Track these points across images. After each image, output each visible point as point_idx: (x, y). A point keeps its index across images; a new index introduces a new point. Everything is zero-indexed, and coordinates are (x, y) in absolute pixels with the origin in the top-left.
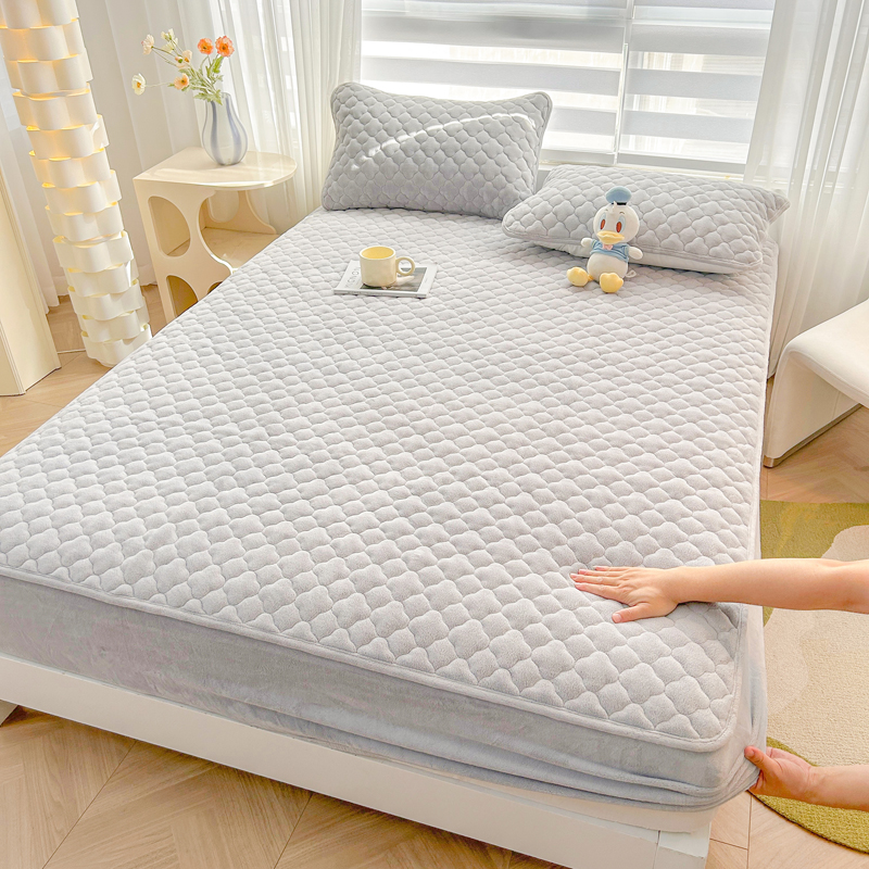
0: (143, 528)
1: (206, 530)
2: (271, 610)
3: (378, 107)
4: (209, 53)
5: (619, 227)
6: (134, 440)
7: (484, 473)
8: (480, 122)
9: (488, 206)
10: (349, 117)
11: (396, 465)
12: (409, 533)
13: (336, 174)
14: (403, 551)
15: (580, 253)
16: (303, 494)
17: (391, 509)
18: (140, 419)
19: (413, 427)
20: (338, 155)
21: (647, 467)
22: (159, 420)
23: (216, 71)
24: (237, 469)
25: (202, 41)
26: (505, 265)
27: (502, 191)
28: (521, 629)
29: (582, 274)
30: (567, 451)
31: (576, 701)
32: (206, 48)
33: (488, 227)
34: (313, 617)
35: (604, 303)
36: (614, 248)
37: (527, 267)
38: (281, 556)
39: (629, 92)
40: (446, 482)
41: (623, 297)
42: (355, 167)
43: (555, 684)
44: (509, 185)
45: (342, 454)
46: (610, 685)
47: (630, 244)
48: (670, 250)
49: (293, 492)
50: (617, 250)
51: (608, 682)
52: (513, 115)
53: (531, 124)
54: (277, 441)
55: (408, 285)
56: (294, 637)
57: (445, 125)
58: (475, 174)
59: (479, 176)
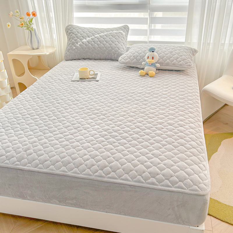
0: (22, 146)
1: (42, 145)
2: (65, 166)
3: (80, 30)
4: (29, 16)
5: (153, 58)
6: (15, 123)
7: (124, 124)
8: (110, 33)
9: (113, 57)
10: (71, 34)
11: (98, 124)
12: (105, 142)
13: (68, 50)
14: (104, 147)
15: (142, 67)
16: (70, 134)
17: (98, 136)
18: (17, 117)
19: (101, 114)
20: (68, 45)
21: (171, 119)
22: (22, 117)
23: (31, 22)
24: (49, 128)
25: (27, 13)
26: (120, 72)
27: (117, 52)
28: (143, 164)
29: (143, 72)
30: (148, 117)
31: (163, 183)
32: (28, 15)
33: (114, 62)
34: (79, 167)
35: (151, 79)
36: (152, 64)
37: (127, 72)
38: (66, 151)
39: (151, 24)
40: (113, 127)
41: (155, 78)
42: (74, 48)
43: (156, 179)
44: (119, 50)
45: (81, 122)
46: (172, 178)
47: (156, 63)
48: (167, 64)
49: (67, 133)
50: (153, 65)
51: (171, 177)
52: (119, 31)
53: (124, 34)
54: (60, 120)
55: (93, 78)
56: (73, 173)
57: (100, 35)
58: (109, 48)
59: (110, 48)
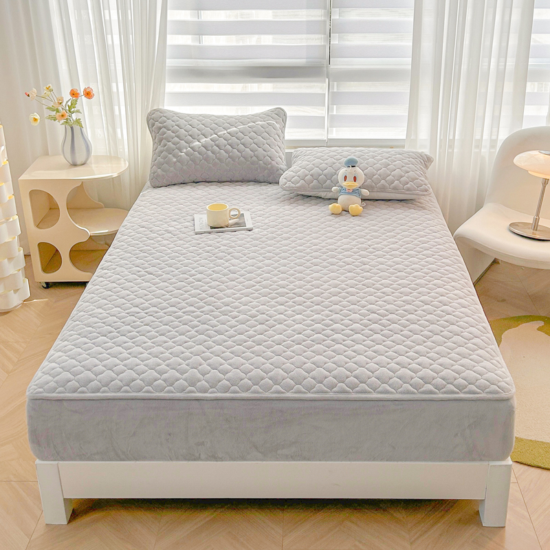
3: (182, 122)
5: (355, 179)
8: (249, 127)
9: (260, 175)
10: (163, 129)
13: (159, 165)
20: (158, 153)
25: (72, 90)
26: (287, 207)
27: (269, 166)
29: (337, 207)
32: (74, 94)
36: (354, 191)
37: (301, 207)
41: (364, 217)
42: (175, 160)
44: (273, 162)
45: (246, 312)
48: (382, 189)
49: (232, 332)
52: (267, 122)
53: (278, 126)
54: (205, 311)
55: (238, 224)
57: (228, 131)
58: (252, 157)
59: (254, 158)
